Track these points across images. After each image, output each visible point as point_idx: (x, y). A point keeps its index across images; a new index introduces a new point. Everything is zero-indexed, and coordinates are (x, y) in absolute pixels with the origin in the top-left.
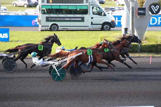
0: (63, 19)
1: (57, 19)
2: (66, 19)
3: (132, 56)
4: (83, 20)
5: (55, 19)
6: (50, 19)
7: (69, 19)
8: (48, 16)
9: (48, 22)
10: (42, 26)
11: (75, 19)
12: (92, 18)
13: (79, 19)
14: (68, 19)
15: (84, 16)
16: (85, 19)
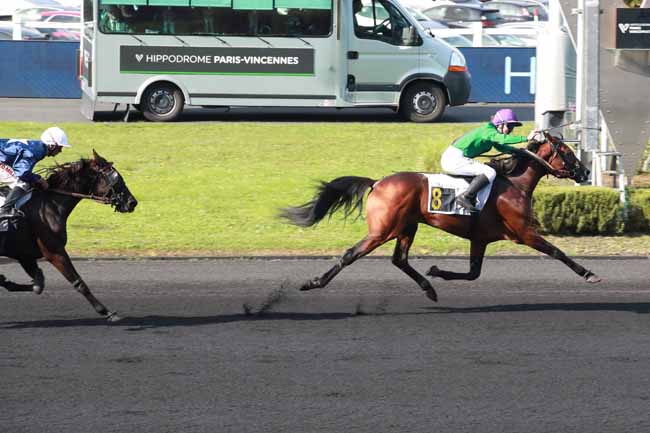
0: (206, 59)
1: (176, 59)
2: (222, 60)
3: (586, 250)
4: (306, 63)
5: (164, 58)
6: (139, 58)
7: (237, 60)
8: (130, 41)
9: (130, 76)
10: (100, 94)
11: (270, 60)
12: (353, 55)
13: (288, 60)
14: (229, 60)
15: (315, 43)
16: (319, 62)
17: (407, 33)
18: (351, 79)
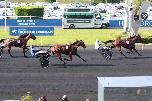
0: (77, 21)
1: (74, 21)
2: (79, 21)
4: (90, 22)
5: (72, 21)
6: (69, 21)
7: (81, 21)
8: (68, 19)
9: (68, 23)
10: (65, 26)
11: (85, 21)
12: (95, 21)
13: (87, 21)
14: (80, 21)
15: (91, 19)
17: (102, 18)
18: (95, 24)
